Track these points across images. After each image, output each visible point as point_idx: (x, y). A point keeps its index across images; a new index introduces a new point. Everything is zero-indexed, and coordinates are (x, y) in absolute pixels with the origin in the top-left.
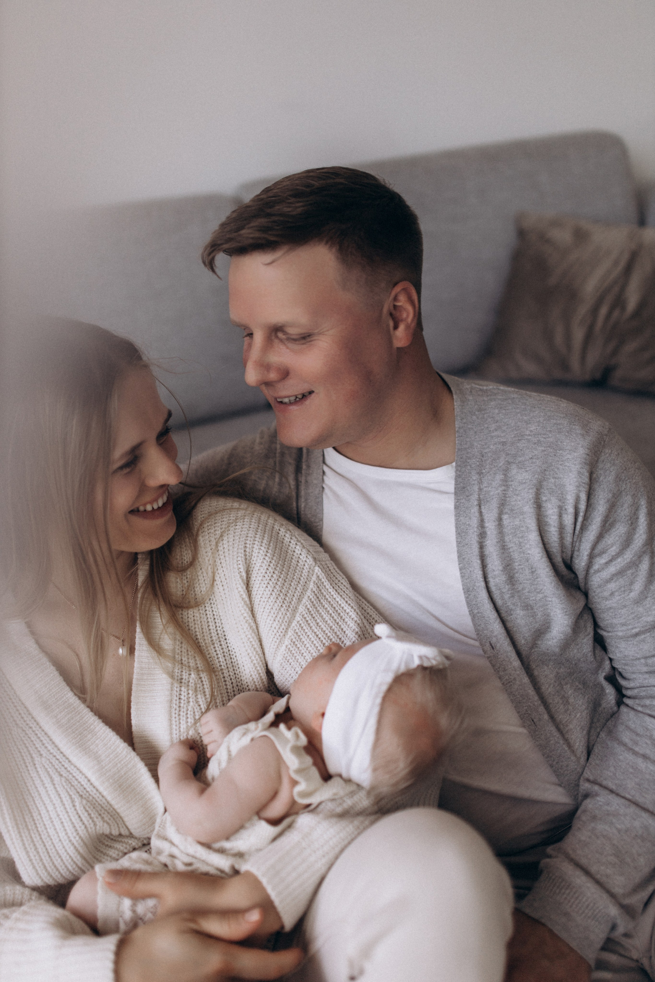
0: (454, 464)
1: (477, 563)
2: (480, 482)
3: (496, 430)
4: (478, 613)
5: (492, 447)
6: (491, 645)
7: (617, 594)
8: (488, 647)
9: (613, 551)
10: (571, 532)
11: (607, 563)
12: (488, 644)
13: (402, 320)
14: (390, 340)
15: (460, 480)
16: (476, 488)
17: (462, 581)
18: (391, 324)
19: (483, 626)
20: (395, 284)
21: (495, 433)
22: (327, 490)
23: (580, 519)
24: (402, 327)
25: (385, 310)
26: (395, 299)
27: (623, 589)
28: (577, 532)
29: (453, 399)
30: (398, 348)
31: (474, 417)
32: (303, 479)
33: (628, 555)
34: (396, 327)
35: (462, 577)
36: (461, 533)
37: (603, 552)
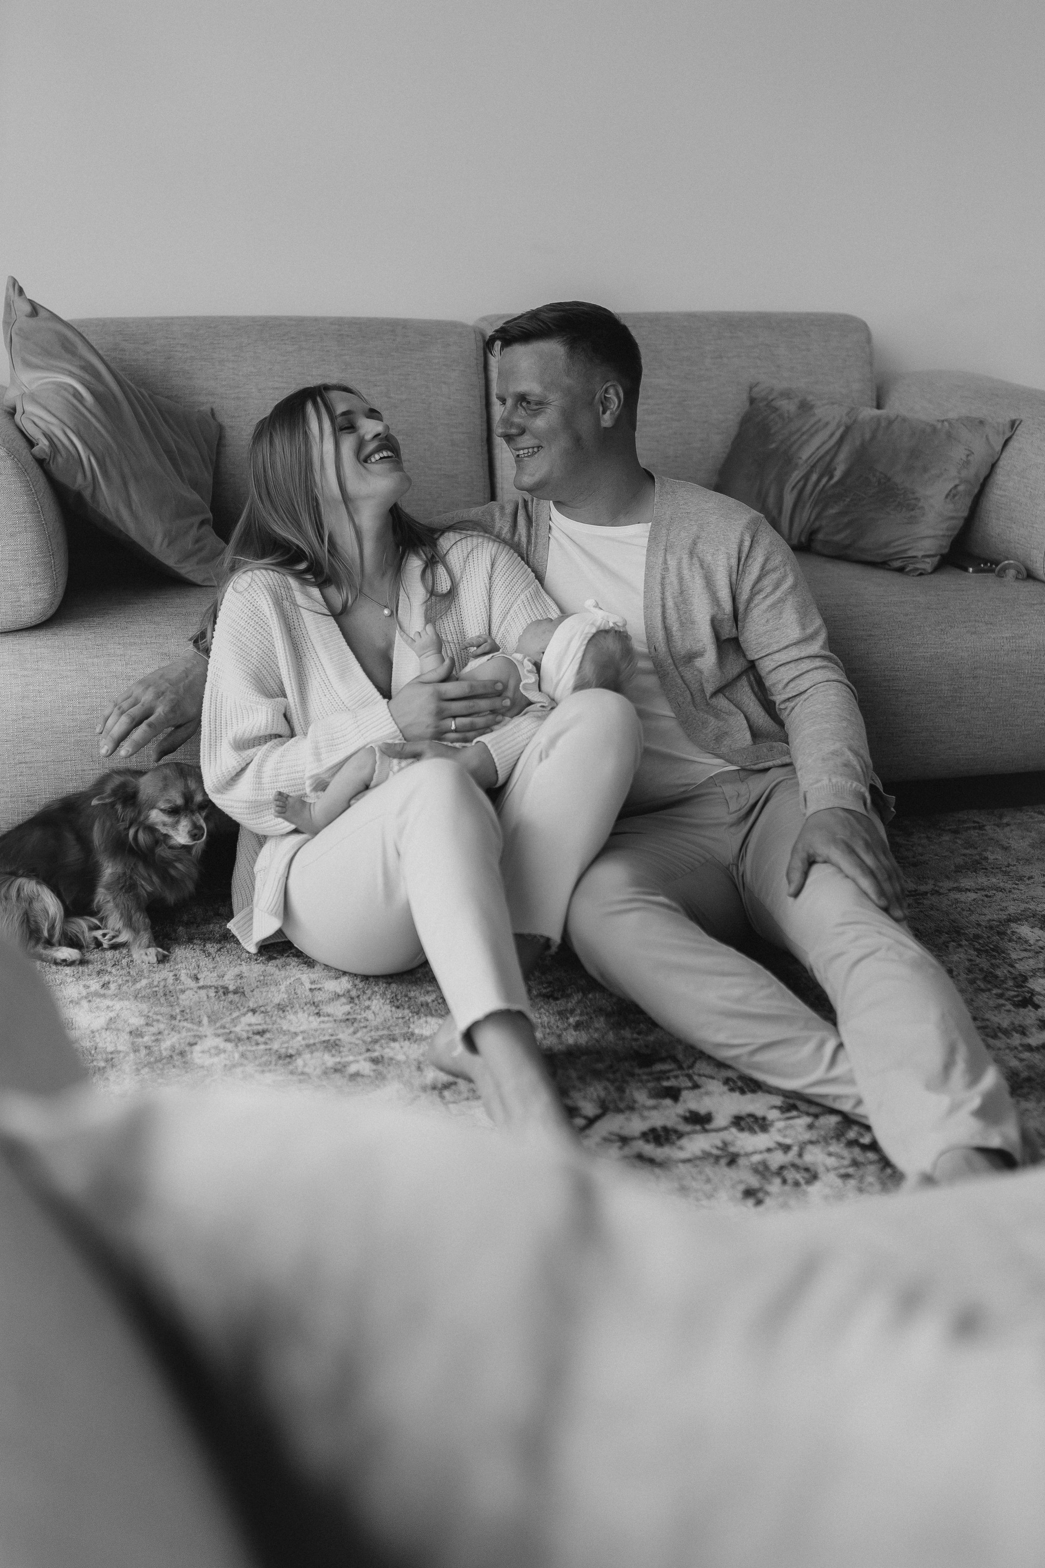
0: (650, 524)
1: (657, 589)
2: (668, 535)
3: (683, 504)
4: (651, 624)
5: (679, 514)
6: (655, 648)
7: (771, 621)
8: (652, 650)
9: (768, 590)
10: (736, 571)
11: (763, 598)
12: (653, 647)
13: (609, 409)
14: (598, 420)
15: (653, 533)
16: (664, 539)
17: (644, 601)
18: (601, 409)
19: (652, 634)
20: (607, 381)
21: (683, 506)
22: (552, 541)
23: (742, 563)
24: (608, 412)
25: (597, 397)
26: (606, 391)
27: (775, 617)
28: (740, 572)
29: (655, 482)
30: (605, 428)
31: (669, 496)
32: (533, 532)
33: (778, 594)
34: (604, 412)
35: (645, 597)
36: (649, 568)
37: (761, 591)
